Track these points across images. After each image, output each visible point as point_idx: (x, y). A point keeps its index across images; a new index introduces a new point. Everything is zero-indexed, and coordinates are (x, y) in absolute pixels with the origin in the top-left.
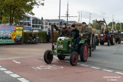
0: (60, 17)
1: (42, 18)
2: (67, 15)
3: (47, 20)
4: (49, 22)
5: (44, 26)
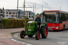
0: (18, 7)
1: (3, 8)
2: (24, 6)
4: (9, 12)
5: (5, 15)
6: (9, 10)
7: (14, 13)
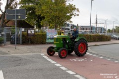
0: (90, 24)
1: (78, 25)
2: (96, 22)
4: (83, 28)
5: (79, 30)
6: (82, 26)
7: (87, 29)
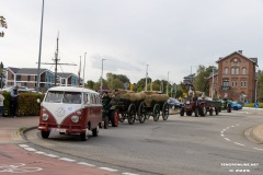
2: (56, 60)
3: (12, 69)
4: (17, 73)
5: (6, 81)
7: (29, 78)
